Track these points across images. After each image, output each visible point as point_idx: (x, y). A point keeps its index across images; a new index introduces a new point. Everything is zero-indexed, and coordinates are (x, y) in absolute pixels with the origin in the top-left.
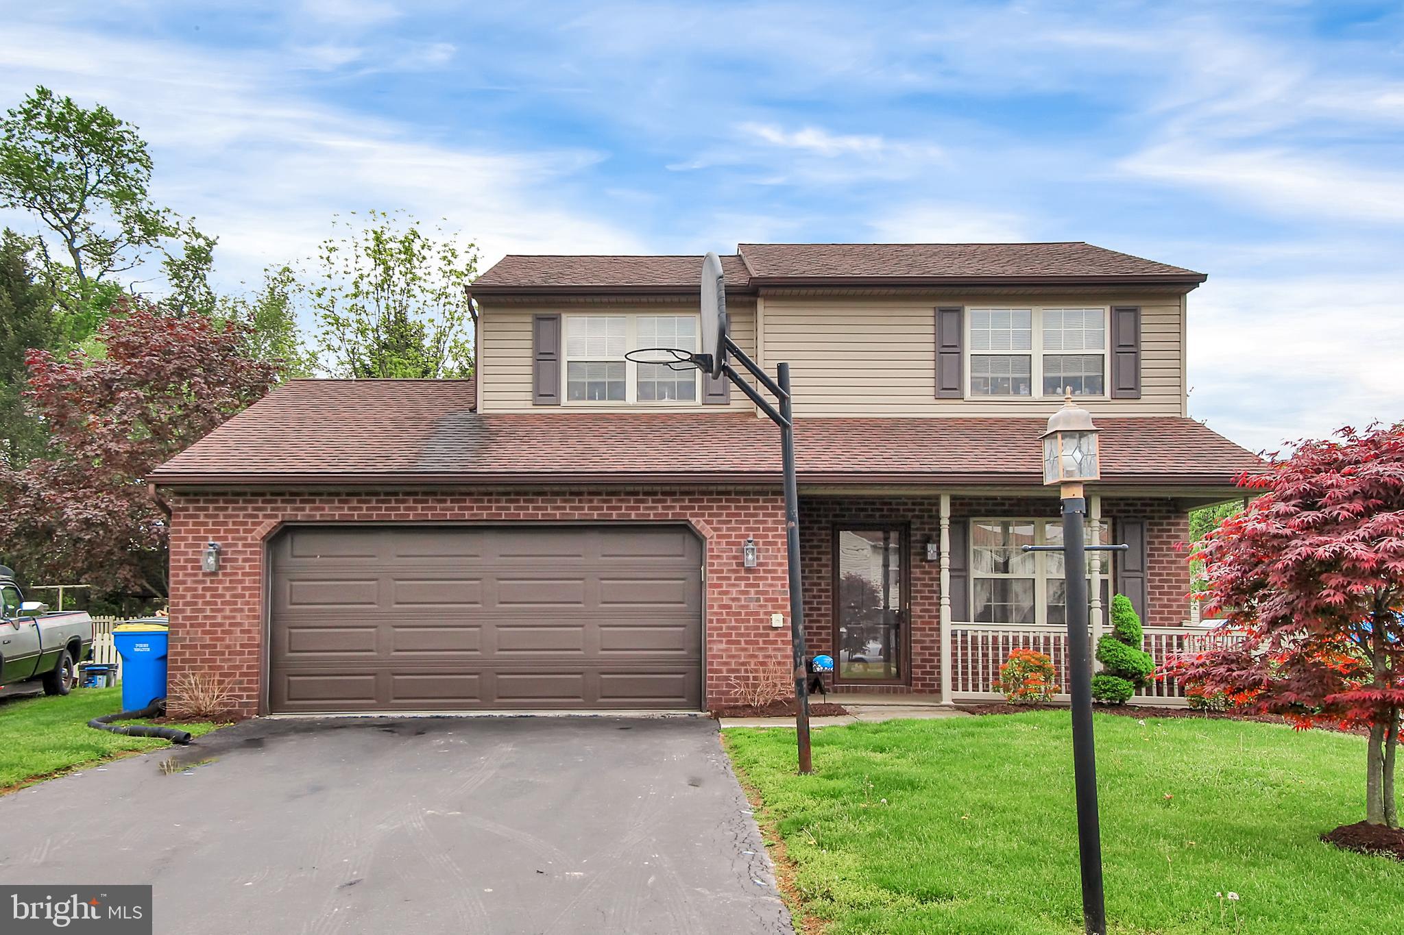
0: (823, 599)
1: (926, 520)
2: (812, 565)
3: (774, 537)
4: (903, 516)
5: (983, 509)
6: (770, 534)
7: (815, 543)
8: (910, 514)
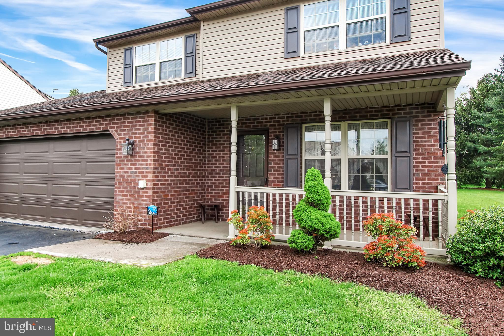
0: (225, 172)
1: (277, 127)
2: (220, 154)
3: (143, 137)
4: (265, 126)
5: (308, 118)
6: (142, 136)
7: (222, 142)
8: (268, 124)
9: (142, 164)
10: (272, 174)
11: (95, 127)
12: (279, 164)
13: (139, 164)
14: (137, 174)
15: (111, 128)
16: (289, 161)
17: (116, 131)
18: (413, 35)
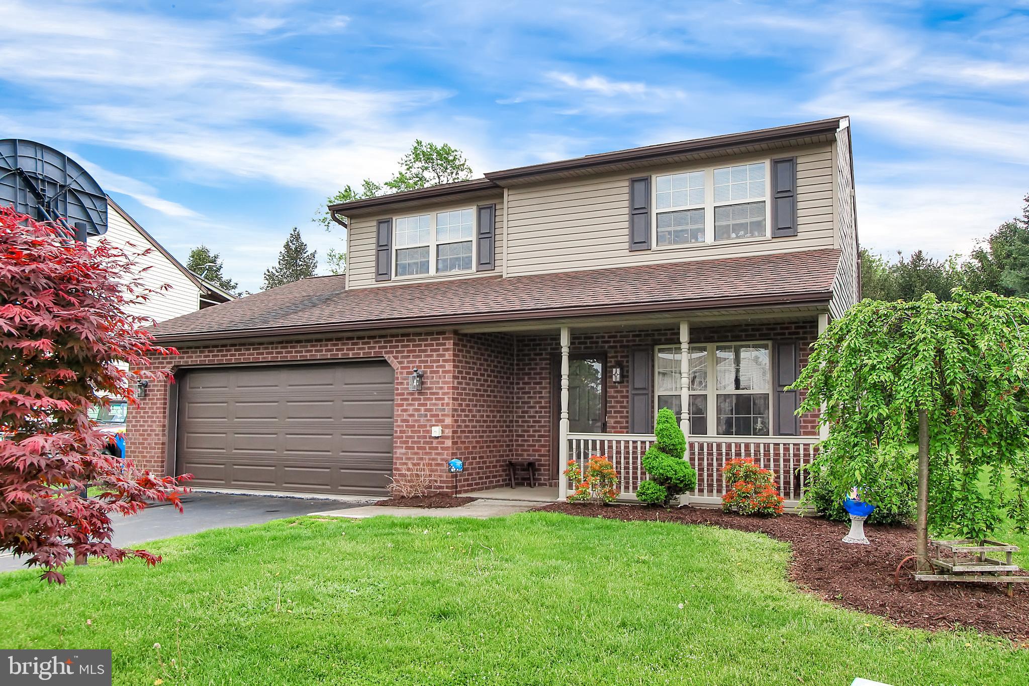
0: (543, 414)
1: (619, 349)
2: (536, 388)
3: (437, 367)
4: (602, 347)
5: (663, 338)
6: (435, 365)
7: (538, 371)
8: (607, 345)
9: (435, 404)
10: (612, 417)
11: (361, 352)
12: (623, 402)
13: (431, 404)
14: (429, 418)
15: (386, 353)
16: (636, 398)
17: (396, 358)
18: (800, 228)
